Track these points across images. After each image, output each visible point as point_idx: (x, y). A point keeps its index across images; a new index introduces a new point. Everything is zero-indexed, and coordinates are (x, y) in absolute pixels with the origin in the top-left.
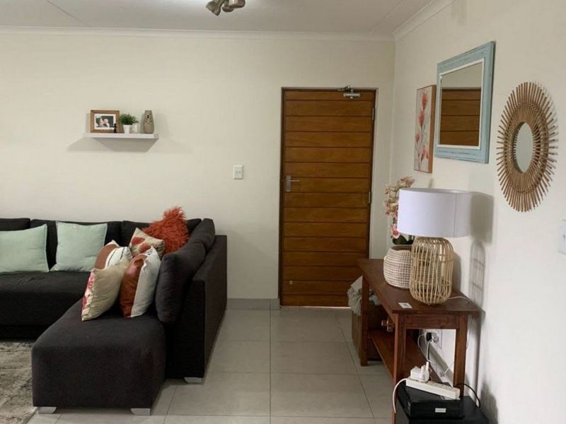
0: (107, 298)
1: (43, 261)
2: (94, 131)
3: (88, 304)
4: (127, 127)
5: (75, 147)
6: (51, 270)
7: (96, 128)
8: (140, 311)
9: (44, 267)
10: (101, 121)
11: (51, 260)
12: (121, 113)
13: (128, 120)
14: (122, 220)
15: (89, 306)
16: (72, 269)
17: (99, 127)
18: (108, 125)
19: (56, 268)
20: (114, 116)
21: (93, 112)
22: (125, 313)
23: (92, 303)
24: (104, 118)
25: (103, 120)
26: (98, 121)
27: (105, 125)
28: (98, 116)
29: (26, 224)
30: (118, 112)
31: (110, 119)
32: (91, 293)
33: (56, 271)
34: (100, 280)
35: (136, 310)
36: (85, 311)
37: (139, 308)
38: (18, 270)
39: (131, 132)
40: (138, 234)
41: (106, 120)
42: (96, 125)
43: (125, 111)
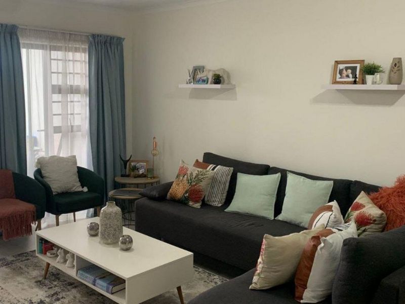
0: (278, 271)
1: (271, 209)
2: (335, 82)
3: (258, 272)
4: (369, 78)
5: (318, 100)
6: (276, 218)
7: (338, 80)
8: (314, 297)
9: (270, 215)
10: (344, 71)
11: (278, 209)
12: (366, 63)
13: (371, 70)
14: (353, 180)
15: (259, 274)
16: (293, 222)
17: (340, 78)
18: (351, 75)
19: (280, 217)
20: (358, 66)
21: (337, 63)
22: (297, 294)
23: (261, 272)
24: (347, 68)
25: (346, 71)
26: (341, 72)
27: (348, 76)
28: (341, 66)
29: (265, 170)
30: (363, 61)
31: (354, 69)
32: (262, 262)
33: (279, 221)
34: (271, 249)
35: (308, 295)
36: (255, 279)
37: (312, 294)
38: (247, 211)
39: (374, 83)
40: (362, 198)
41: (350, 71)
42: (338, 76)
43: (370, 59)
